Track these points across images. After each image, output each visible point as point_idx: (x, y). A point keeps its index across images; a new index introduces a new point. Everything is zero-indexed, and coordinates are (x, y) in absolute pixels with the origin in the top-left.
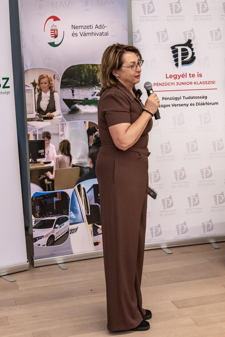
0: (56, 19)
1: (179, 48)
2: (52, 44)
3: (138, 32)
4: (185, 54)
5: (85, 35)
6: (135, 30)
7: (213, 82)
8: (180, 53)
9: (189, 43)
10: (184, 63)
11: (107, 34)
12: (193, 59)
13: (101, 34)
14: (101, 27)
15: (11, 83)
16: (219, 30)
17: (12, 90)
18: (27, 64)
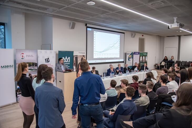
0: (23, 54)
1: (47, 59)
2: (22, 59)
3: (39, 56)
4: (48, 60)
5: (29, 57)
6: (38, 56)
7: (53, 66)
8: (47, 60)
9: (48, 59)
10: (47, 62)
11: (33, 57)
12: (49, 61)
13: (32, 57)
14: (32, 55)
15: (13, 66)
16: (54, 56)
17: (14, 67)
18: (17, 62)
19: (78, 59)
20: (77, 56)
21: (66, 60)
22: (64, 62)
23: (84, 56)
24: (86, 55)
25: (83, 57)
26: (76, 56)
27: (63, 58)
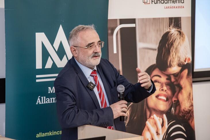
19: (140, 45)
20: (133, 21)
21: (61, 53)
22: (49, 65)
23: (176, 22)
24: (189, 15)
25: (174, 31)
26: (122, 21)
27: (41, 38)
